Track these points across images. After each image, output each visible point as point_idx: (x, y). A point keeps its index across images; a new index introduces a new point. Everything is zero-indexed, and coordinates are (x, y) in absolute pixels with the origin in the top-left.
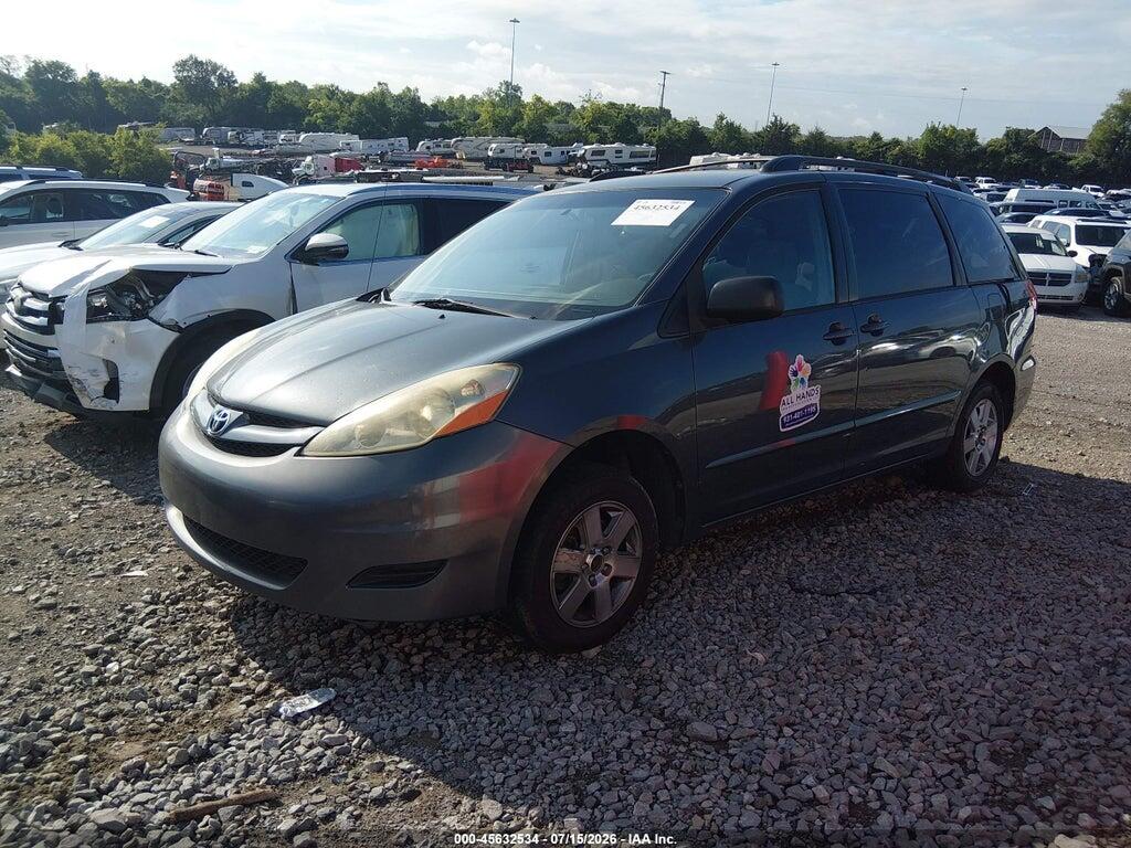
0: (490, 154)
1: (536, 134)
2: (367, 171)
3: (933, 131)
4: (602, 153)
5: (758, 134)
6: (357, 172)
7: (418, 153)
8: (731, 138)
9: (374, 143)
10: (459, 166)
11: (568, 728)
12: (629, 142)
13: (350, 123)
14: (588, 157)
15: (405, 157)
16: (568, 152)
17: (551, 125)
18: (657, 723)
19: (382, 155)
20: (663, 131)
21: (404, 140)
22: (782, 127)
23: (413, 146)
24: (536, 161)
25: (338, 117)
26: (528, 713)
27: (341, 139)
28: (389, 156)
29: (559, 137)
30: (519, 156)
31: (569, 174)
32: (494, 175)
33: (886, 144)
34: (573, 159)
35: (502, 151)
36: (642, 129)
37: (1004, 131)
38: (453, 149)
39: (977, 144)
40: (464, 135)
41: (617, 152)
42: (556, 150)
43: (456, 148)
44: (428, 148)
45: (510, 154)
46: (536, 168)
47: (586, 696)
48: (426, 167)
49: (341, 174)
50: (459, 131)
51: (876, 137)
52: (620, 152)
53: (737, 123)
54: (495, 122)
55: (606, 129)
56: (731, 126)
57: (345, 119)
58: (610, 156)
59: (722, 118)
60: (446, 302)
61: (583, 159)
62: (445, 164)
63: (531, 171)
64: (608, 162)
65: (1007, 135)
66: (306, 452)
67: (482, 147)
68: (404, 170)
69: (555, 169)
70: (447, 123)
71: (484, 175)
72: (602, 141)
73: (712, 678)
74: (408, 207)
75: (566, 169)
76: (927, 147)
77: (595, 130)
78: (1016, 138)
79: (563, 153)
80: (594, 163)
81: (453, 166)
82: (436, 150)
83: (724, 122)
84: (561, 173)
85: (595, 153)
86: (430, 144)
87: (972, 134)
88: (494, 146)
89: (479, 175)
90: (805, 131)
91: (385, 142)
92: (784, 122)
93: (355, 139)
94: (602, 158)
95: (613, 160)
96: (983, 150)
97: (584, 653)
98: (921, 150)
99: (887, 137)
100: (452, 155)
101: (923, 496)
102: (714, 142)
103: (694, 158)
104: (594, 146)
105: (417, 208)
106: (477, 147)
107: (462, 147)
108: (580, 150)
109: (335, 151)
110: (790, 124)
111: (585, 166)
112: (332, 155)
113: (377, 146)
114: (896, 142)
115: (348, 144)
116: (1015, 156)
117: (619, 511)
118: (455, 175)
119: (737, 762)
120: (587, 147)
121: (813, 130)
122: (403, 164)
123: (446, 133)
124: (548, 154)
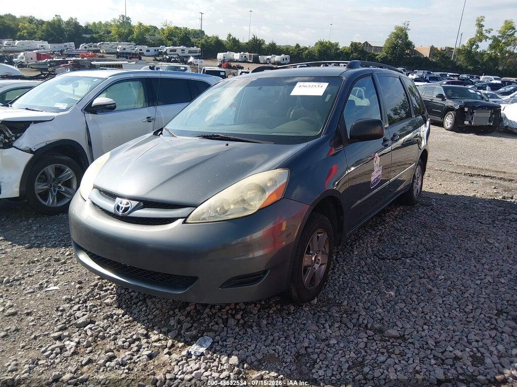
0: (118, 50)
1: (141, 41)
2: (54, 59)
3: (321, 43)
4: (175, 51)
5: (247, 43)
6: (49, 60)
7: (80, 50)
8: (235, 45)
9: (57, 45)
10: (103, 57)
11: (333, 341)
12: (187, 46)
13: (42, 35)
14: (168, 52)
15: (75, 52)
16: (158, 50)
17: (147, 37)
18: (371, 333)
19: (61, 51)
20: (203, 41)
21: (72, 44)
22: (257, 40)
23: (77, 46)
24: (142, 54)
25: (35, 33)
26: (311, 337)
27: (38, 44)
28: (65, 52)
29: (153, 42)
30: (133, 52)
31: (160, 61)
32: (122, 61)
33: (302, 49)
34: (161, 54)
35: (124, 49)
36: (193, 40)
37: (350, 43)
38: (99, 48)
39: (339, 49)
40: (104, 41)
41: (182, 50)
42: (152, 49)
43: (100, 47)
44: (85, 47)
45: (128, 50)
46: (143, 58)
47: (330, 324)
48: (86, 57)
49: (40, 61)
50: (101, 39)
51: (298, 46)
52: (184, 50)
53: (237, 39)
54: (119, 35)
55: (175, 39)
56: (234, 39)
57: (39, 33)
58: (179, 52)
59: (230, 35)
60: (218, 136)
61: (166, 53)
62: (95, 56)
63: (140, 59)
64: (178, 55)
65: (352, 45)
66: (188, 221)
67: (114, 47)
68: (74, 59)
69: (152, 58)
70: (94, 35)
71: (116, 61)
72: (174, 45)
73: (378, 307)
74: (138, 83)
75: (158, 58)
76: (319, 51)
77: (170, 40)
78: (355, 46)
79: (155, 50)
80: (171, 56)
81: (100, 57)
82: (90, 48)
83: (231, 37)
84: (156, 60)
85: (171, 51)
86: (86, 45)
87: (337, 44)
88: (120, 46)
89: (114, 61)
90: (267, 43)
91: (62, 45)
92: (258, 38)
93: (46, 44)
94: (174, 53)
95: (181, 54)
96: (342, 52)
97: (312, 302)
98: (317, 52)
99: (302, 46)
100: (98, 51)
101: (398, 209)
102: (227, 46)
103: (219, 54)
104: (171, 47)
105: (142, 83)
106: (111, 47)
107: (104, 47)
108: (164, 49)
109: (35, 50)
110: (261, 39)
111: (167, 57)
112: (35, 51)
113: (58, 47)
114: (306, 48)
115: (42, 46)
116: (355, 54)
117: (322, 233)
118: (102, 61)
119: (417, 345)
120: (167, 48)
121: (271, 42)
122: (73, 56)
123: (94, 40)
124: (148, 51)
